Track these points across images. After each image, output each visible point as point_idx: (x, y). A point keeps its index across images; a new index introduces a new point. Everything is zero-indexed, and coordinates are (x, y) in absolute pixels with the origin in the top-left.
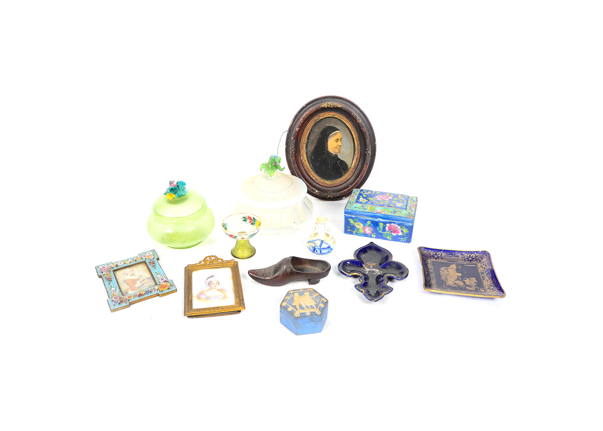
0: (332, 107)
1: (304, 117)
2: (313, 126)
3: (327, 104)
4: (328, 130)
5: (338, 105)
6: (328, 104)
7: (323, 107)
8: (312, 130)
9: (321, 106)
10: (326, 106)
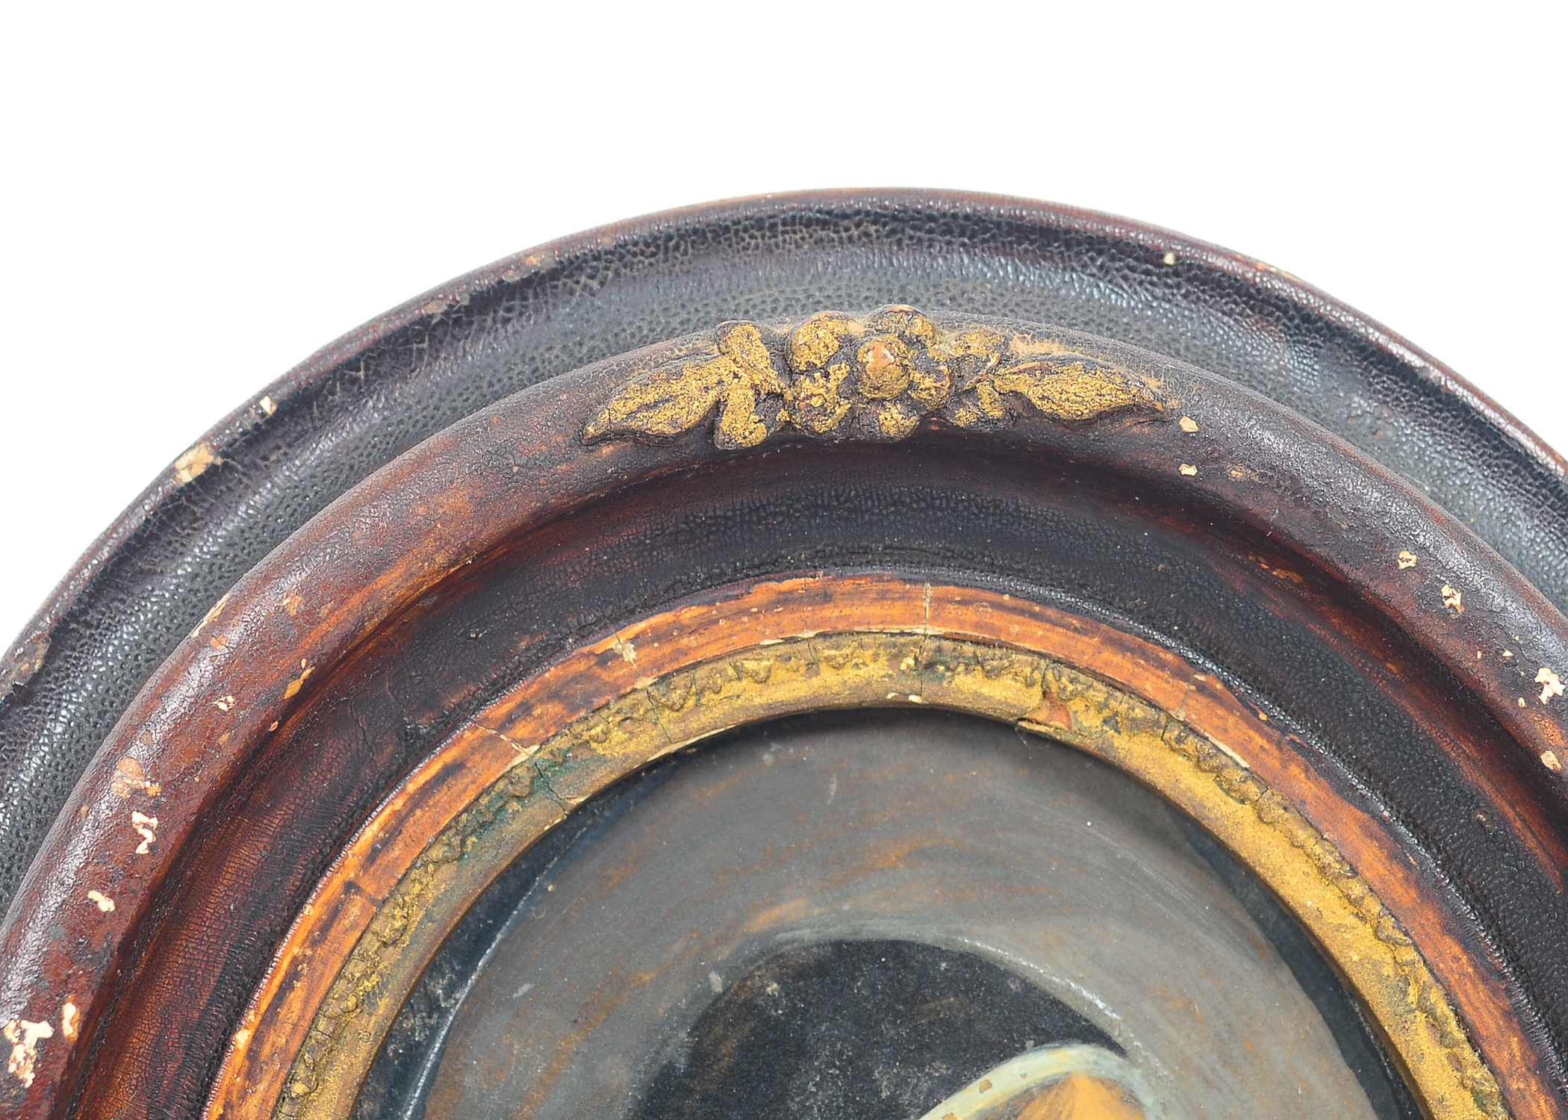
0: (893, 421)
1: (180, 727)
2: (432, 968)
3: (761, 355)
4: (802, 1051)
5: (1045, 368)
6: (783, 355)
7: (660, 423)
8: (414, 1054)
9: (617, 411)
10: (740, 396)
